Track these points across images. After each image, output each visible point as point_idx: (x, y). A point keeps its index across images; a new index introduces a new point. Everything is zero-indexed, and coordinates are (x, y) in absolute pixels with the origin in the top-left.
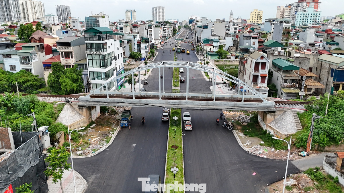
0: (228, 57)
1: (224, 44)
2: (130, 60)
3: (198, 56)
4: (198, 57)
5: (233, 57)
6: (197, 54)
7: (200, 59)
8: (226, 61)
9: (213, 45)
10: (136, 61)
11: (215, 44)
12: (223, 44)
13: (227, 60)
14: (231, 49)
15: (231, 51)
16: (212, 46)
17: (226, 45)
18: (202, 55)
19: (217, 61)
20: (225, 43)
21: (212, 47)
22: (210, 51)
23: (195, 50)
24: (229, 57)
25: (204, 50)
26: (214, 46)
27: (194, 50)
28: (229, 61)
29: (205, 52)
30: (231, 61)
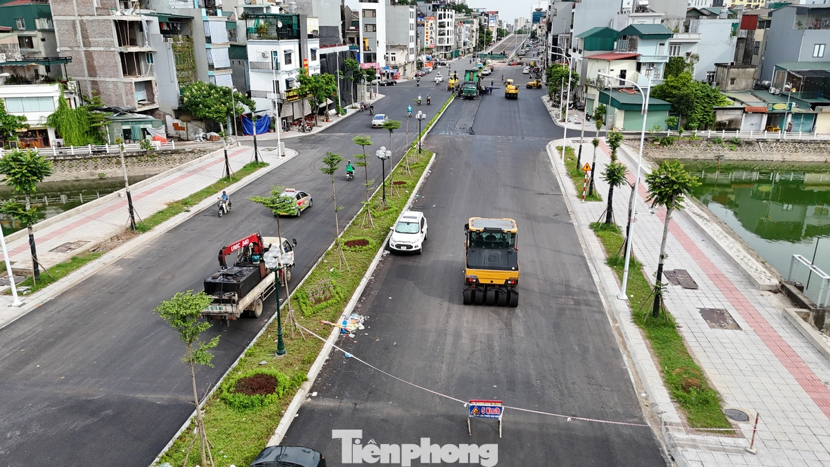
0: (722, 117)
1: (688, 54)
2: (182, 129)
3: (554, 112)
4: (557, 116)
5: (755, 119)
6: (549, 105)
7: (566, 126)
8: (716, 141)
9: (634, 58)
10: (209, 135)
11: (646, 51)
12: (682, 54)
13: (724, 135)
14: (733, 80)
15: (730, 87)
16: (633, 64)
17: (697, 58)
18: (577, 105)
19: (663, 143)
20: (693, 50)
21: (629, 66)
22: (617, 85)
23: (543, 86)
24: (731, 122)
25: (587, 84)
26: (642, 60)
27: (539, 87)
28: (736, 143)
29: (594, 93)
30: (749, 143)
